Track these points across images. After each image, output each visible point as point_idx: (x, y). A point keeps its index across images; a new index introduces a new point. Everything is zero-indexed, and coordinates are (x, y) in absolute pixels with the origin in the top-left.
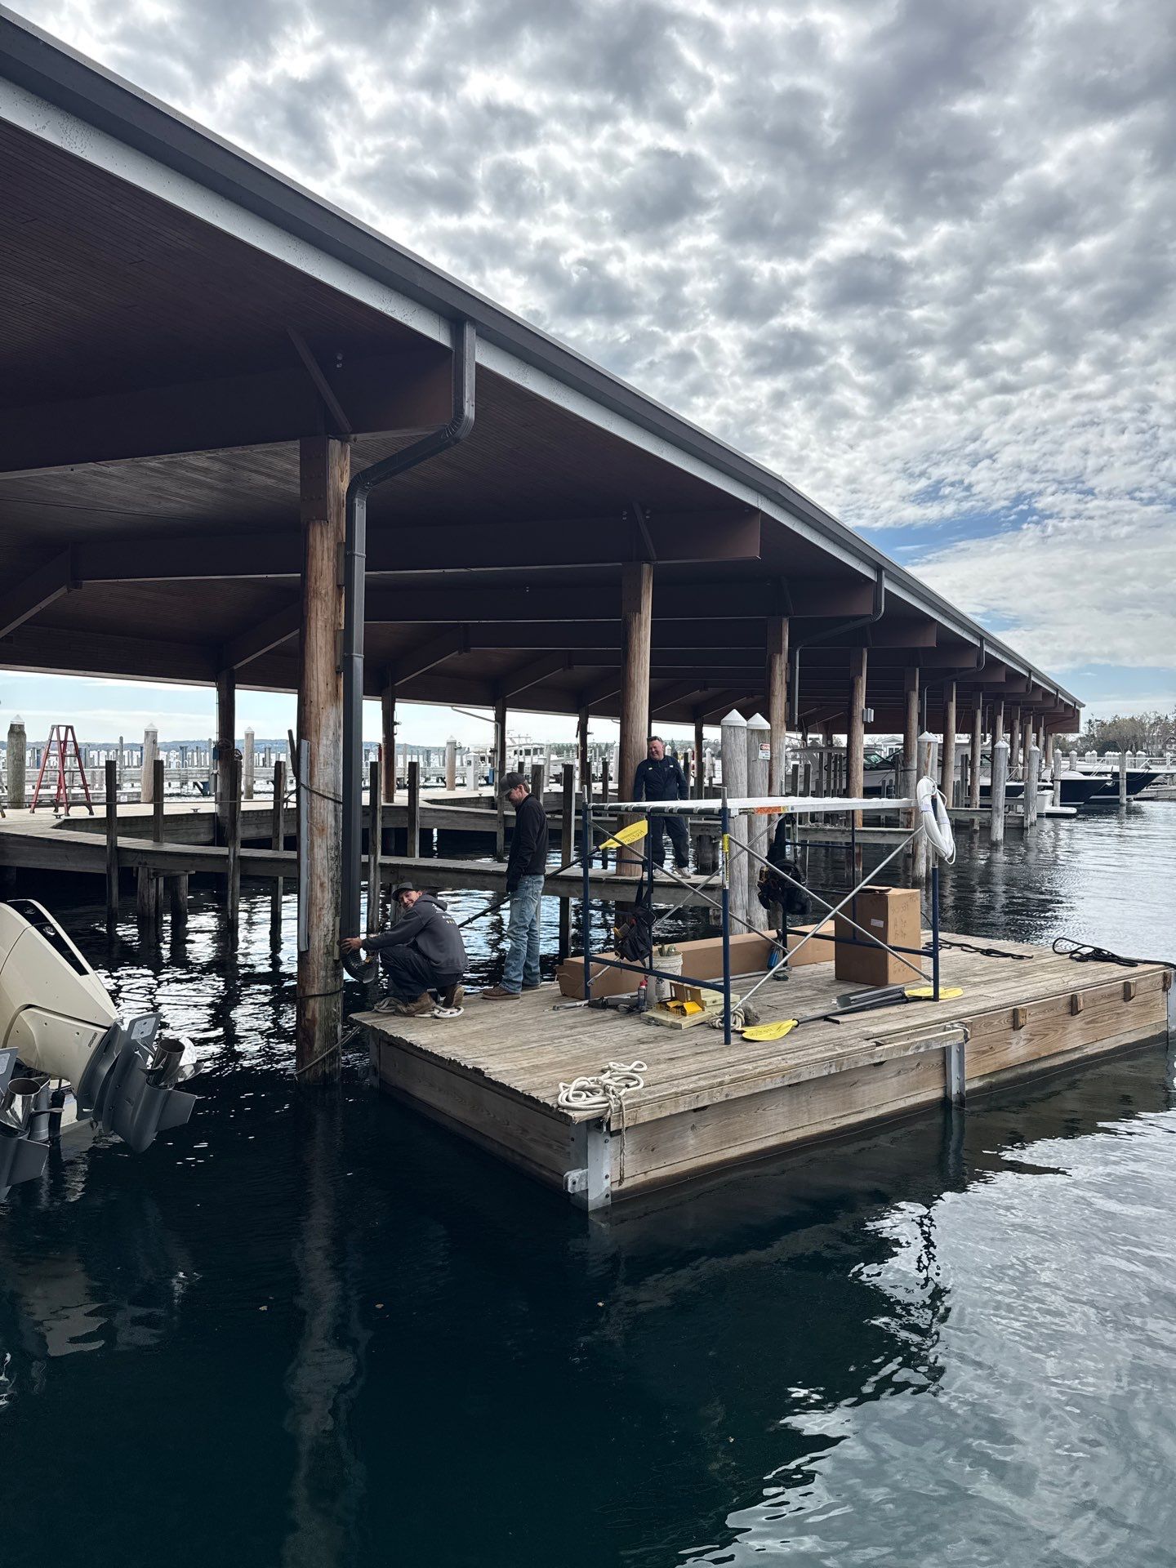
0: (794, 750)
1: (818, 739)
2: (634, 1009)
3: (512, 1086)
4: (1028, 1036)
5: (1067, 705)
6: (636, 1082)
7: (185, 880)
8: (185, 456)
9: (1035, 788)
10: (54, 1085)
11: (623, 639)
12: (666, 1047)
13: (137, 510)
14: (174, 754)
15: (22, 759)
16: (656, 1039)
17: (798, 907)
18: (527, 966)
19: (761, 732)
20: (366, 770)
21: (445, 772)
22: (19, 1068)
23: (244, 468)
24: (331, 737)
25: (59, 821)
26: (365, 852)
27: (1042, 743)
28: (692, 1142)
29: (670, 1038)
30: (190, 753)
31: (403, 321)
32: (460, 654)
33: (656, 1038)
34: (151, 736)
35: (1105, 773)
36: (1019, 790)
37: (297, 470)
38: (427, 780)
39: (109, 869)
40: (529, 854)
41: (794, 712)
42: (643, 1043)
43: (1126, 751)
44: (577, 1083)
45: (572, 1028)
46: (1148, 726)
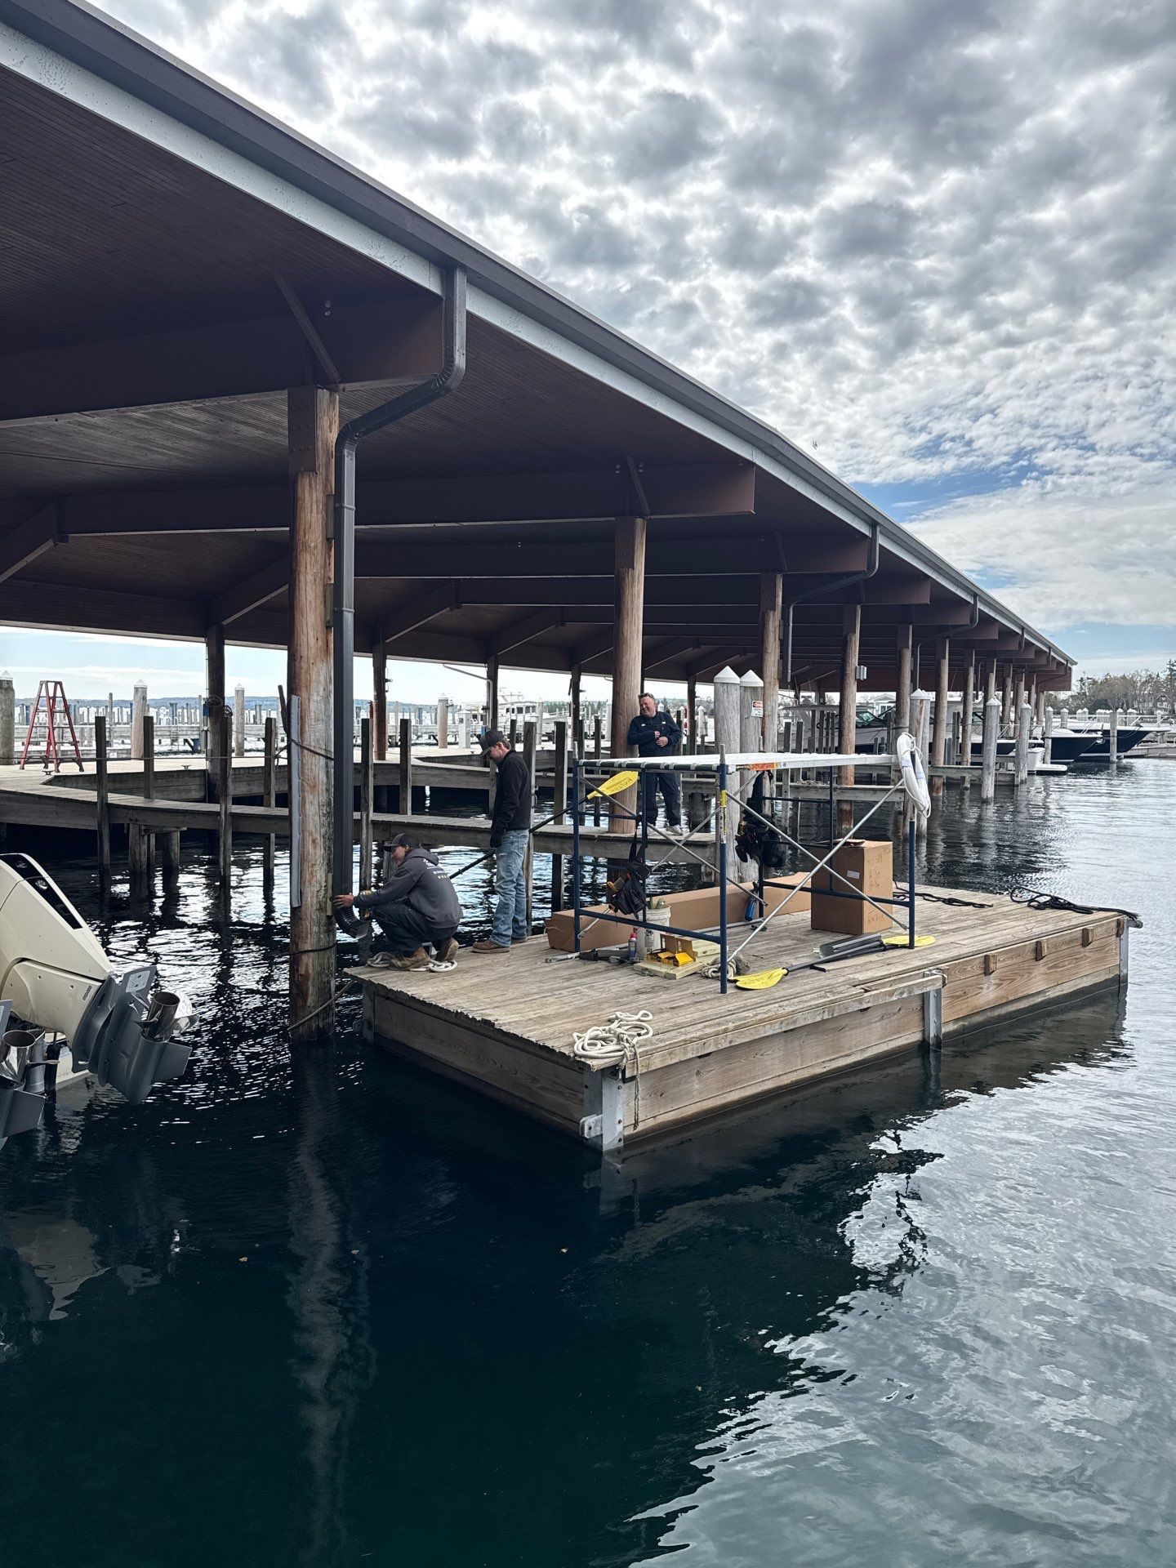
0: (787, 708)
1: (810, 697)
2: (626, 960)
3: (525, 1036)
4: (998, 981)
5: (1059, 663)
6: (645, 1031)
7: (176, 836)
8: (171, 406)
9: (1026, 746)
10: (49, 1038)
11: (615, 596)
12: (664, 996)
13: (123, 462)
14: (164, 711)
15: (12, 715)
16: (653, 990)
17: (775, 860)
18: (515, 921)
19: (754, 689)
20: (357, 728)
21: (437, 730)
22: (13, 1020)
23: (231, 419)
24: (321, 693)
25: (49, 777)
26: (357, 809)
27: (1033, 701)
28: (697, 1087)
29: (667, 988)
30: (180, 710)
31: (393, 267)
32: (451, 610)
33: (653, 988)
34: (141, 692)
35: (1095, 731)
36: (1011, 747)
37: (285, 421)
38: (418, 737)
39: (100, 825)
40: (512, 809)
41: (787, 669)
42: (642, 993)
43: (1117, 708)
44: (590, 1033)
45: (569, 979)
46: (1139, 684)
